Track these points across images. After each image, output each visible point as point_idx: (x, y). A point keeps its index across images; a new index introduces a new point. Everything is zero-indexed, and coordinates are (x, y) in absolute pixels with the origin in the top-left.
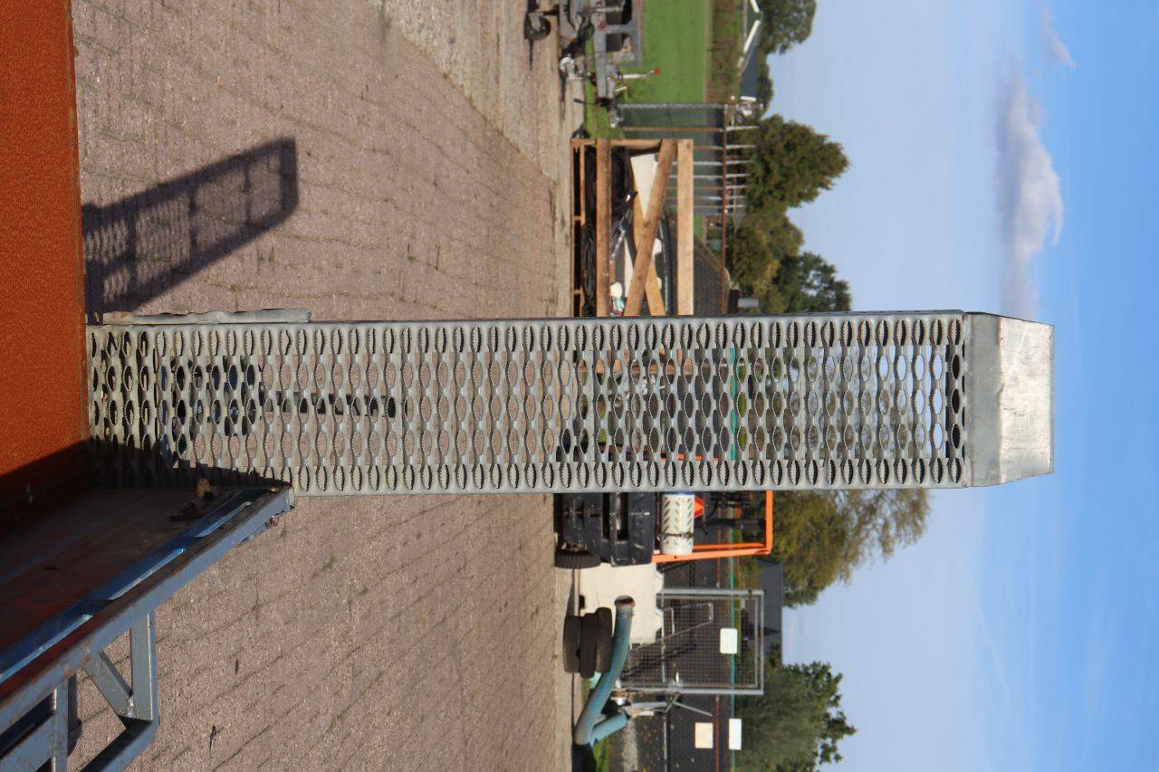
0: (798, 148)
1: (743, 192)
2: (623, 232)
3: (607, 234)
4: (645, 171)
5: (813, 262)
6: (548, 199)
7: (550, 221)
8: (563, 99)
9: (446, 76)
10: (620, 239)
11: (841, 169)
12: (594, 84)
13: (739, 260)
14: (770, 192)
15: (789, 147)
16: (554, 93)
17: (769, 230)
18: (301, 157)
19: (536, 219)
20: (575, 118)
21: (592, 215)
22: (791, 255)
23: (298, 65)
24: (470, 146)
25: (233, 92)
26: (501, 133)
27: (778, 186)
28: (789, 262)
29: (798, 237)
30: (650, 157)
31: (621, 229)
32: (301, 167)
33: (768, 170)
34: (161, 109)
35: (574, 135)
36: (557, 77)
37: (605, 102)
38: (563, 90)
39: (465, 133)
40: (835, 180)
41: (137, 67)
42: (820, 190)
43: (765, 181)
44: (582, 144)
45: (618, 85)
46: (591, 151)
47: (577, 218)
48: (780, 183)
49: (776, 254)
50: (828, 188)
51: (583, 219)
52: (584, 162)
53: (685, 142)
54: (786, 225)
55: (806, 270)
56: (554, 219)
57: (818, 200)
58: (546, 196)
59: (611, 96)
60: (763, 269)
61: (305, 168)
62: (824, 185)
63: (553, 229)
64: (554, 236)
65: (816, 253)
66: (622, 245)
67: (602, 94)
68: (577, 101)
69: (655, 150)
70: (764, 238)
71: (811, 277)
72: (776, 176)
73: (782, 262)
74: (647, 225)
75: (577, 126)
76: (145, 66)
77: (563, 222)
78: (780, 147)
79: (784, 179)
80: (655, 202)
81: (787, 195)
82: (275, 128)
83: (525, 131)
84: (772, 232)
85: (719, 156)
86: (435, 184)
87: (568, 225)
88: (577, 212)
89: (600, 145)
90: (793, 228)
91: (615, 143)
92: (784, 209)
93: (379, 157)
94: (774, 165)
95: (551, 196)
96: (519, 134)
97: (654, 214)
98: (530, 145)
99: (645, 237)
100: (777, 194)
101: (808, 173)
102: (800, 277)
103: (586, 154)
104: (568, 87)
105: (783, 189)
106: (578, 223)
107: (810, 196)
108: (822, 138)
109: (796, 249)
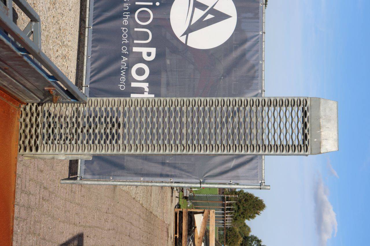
0: (249, 200)
1: (232, 217)
2: (191, 240)
3: (186, 241)
4: (199, 219)
5: (254, 238)
6: (166, 231)
7: (167, 239)
8: (172, 196)
9: (134, 198)
10: (190, 243)
11: (263, 208)
12: (183, 192)
13: (230, 238)
14: (240, 215)
15: (246, 200)
16: (169, 194)
17: (239, 227)
18: (85, 239)
19: (162, 239)
20: (176, 201)
21: (181, 234)
22: (246, 235)
23: (86, 207)
24: (141, 220)
25: (63, 222)
26: (152, 213)
27: (242, 213)
28: (246, 238)
29: (249, 230)
30: (201, 215)
31: (191, 239)
32: (85, 241)
33: (239, 208)
34: (39, 235)
35: (175, 208)
36: (170, 189)
37: (186, 198)
38: (172, 193)
39: (140, 216)
40: (261, 212)
41: (32, 223)
42: (256, 215)
43: (238, 211)
44: (178, 210)
45: (191, 192)
46: (181, 213)
47: (176, 235)
48: (243, 212)
49: (242, 236)
50: (259, 215)
51: (178, 236)
52: (178, 217)
53: (212, 210)
54: (245, 225)
55: (252, 242)
56: (168, 237)
57: (256, 218)
58: (166, 230)
59: (188, 196)
60: (238, 242)
62: (257, 214)
63: (168, 241)
64: (168, 243)
65: (255, 235)
66: (191, 244)
67: (185, 195)
68: (177, 197)
69: (203, 213)
70: (237, 230)
71: (253, 243)
72: (242, 210)
73: (244, 238)
74: (199, 238)
75: (176, 204)
76: (35, 222)
77: (171, 237)
78: (243, 200)
79: (244, 211)
80: (202, 231)
81: (245, 216)
82: (76, 231)
83: (159, 210)
84: (240, 228)
85: (223, 210)
86: (129, 236)
87: (173, 238)
88: (176, 234)
89: (184, 211)
90: (247, 226)
91: (189, 210)
92: (244, 220)
93: (111, 232)
94: (241, 207)
95: (167, 229)
96: (157, 212)
97: (202, 235)
98: (161, 214)
99: (198, 242)
100: (242, 216)
101: (252, 209)
102: (250, 244)
103: (179, 213)
104: (174, 191)
105: (244, 214)
106: (176, 237)
107: (253, 217)
108: (257, 198)
109: (248, 234)
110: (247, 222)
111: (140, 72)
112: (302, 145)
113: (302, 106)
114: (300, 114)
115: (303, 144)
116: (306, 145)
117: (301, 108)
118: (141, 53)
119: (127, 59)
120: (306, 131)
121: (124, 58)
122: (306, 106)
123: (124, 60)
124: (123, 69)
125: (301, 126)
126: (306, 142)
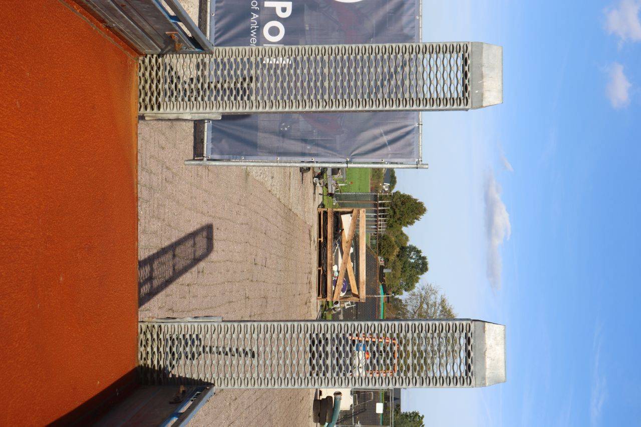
0: (406, 203)
1: (385, 221)
2: (338, 245)
3: (332, 246)
4: (346, 220)
5: (413, 249)
6: (308, 233)
7: (309, 241)
8: (314, 193)
9: (270, 191)
10: (337, 248)
11: (424, 213)
12: (327, 188)
13: (383, 248)
14: (396, 222)
15: (403, 203)
16: (312, 191)
17: (395, 236)
18: (215, 230)
19: (304, 242)
20: (319, 200)
21: (326, 238)
22: (403, 245)
23: (215, 195)
24: (279, 217)
25: (190, 209)
26: (291, 210)
27: (399, 219)
28: (403, 248)
29: (407, 239)
30: (349, 215)
31: (337, 243)
32: (215, 234)
33: (395, 213)
34: (164, 220)
35: (319, 207)
36: (312, 185)
37: (331, 195)
38: (315, 190)
39: (277, 212)
40: (421, 217)
41: (156, 206)
42: (415, 220)
43: (394, 217)
44: (322, 210)
45: (337, 188)
46: (325, 213)
47: (320, 239)
48: (400, 218)
49: (398, 246)
50: (419, 220)
51: (322, 239)
52: (323, 217)
53: (363, 210)
54: (402, 234)
55: (410, 252)
56: (311, 240)
57: (414, 224)
58: (308, 232)
59: (333, 192)
60: (393, 252)
61: (216, 234)
62: (417, 219)
63: (310, 244)
64: (310, 247)
65: (414, 245)
66: (338, 249)
67: (330, 192)
68: (320, 194)
69: (351, 212)
70: (393, 239)
71: (412, 255)
72: (398, 215)
73: (400, 248)
74: (347, 242)
75: (320, 203)
76: (159, 205)
77: (314, 241)
78: (399, 203)
79: (401, 216)
80: (351, 233)
81: (403, 222)
82: (205, 221)
83: (300, 208)
84: (396, 237)
85: (376, 212)
86: (265, 234)
87: (316, 242)
88: (320, 237)
89: (329, 211)
90: (405, 235)
91: (335, 210)
92: (401, 227)
93: (244, 226)
94: (397, 210)
95: (310, 231)
96: (297, 210)
97: (350, 238)
98: (302, 213)
99: (346, 247)
100: (398, 222)
101: (411, 214)
102: (408, 255)
103: (323, 214)
104: (316, 188)
105: (401, 220)
106: (320, 241)
107: (411, 223)
108: (416, 200)
109: (406, 243)
110: (405, 230)
111: (274, 31)
112: (462, 98)
113: (462, 52)
114: (460, 62)
115: (463, 96)
116: (467, 98)
117: (460, 55)
118: (274, 9)
119: (257, 16)
120: (467, 82)
121: (254, 14)
122: (466, 52)
123: (254, 17)
124: (254, 29)
125: (460, 75)
126: (467, 95)
